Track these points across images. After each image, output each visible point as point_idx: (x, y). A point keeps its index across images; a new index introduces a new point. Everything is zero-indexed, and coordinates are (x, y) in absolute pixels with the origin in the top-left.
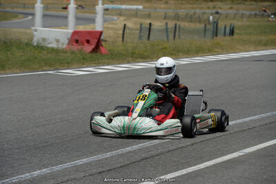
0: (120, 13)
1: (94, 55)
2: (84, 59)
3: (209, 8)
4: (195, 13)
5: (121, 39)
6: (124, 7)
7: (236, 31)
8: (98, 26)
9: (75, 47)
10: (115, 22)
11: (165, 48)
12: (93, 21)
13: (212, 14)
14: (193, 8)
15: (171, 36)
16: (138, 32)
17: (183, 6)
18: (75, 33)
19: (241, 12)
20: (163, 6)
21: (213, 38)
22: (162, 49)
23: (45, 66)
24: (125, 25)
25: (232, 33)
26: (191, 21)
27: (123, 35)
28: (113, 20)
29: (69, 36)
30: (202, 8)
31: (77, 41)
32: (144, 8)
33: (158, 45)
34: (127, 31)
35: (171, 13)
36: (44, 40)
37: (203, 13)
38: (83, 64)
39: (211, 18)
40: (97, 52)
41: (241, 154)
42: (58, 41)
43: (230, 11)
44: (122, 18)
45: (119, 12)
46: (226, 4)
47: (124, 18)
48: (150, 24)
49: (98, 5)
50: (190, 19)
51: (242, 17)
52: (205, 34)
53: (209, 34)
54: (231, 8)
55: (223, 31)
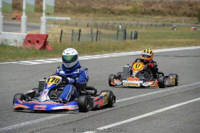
0: (55, 23)
2: (36, 53)
3: (118, 20)
4: (108, 23)
7: (138, 36)
9: (29, 46)
10: (52, 29)
11: (92, 47)
13: (120, 24)
14: (107, 20)
16: (71, 36)
17: (100, 18)
18: (28, 36)
19: (141, 23)
20: (85, 18)
21: (124, 40)
22: (89, 47)
23: (9, 58)
24: (62, 30)
25: (136, 37)
26: (106, 29)
27: (61, 37)
28: (51, 27)
29: (24, 38)
30: (113, 20)
31: (29, 42)
32: (72, 19)
33: (86, 45)
34: (63, 35)
36: (6, 40)
37: (114, 23)
38: (36, 57)
40: (45, 49)
41: (154, 113)
42: (16, 41)
43: (133, 22)
44: (56, 26)
46: (130, 17)
47: (58, 26)
48: (80, 30)
49: (42, 16)
51: (141, 26)
52: (117, 38)
54: (134, 20)
55: (130, 36)
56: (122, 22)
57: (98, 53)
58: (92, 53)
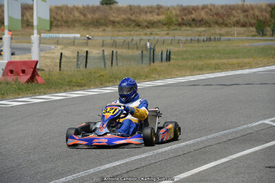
0: (58, 42)
1: (30, 85)
2: (19, 89)
3: (146, 34)
4: (132, 40)
5: (58, 68)
6: (61, 35)
7: (172, 57)
8: (34, 56)
9: (11, 78)
10: (52, 51)
11: (102, 76)
12: (29, 50)
13: (149, 41)
14: (130, 35)
15: (109, 63)
16: (76, 60)
17: (120, 33)
18: (9, 63)
19: (177, 38)
20: (100, 34)
21: (150, 64)
22: (99, 77)
24: (61, 54)
25: (168, 59)
26: (129, 48)
27: (60, 63)
28: (51, 49)
29: (4, 67)
30: (140, 35)
31: (12, 72)
32: (81, 36)
33: (95, 73)
34: (63, 60)
35: (108, 40)
37: (141, 40)
39: (148, 45)
40: (33, 81)
43: (167, 37)
44: (59, 47)
45: (56, 41)
46: (163, 30)
47: (62, 46)
48: (87, 52)
49: (33, 34)
50: (128, 45)
51: (178, 43)
52: (142, 61)
53: (146, 60)
54: (168, 34)
55: (160, 57)
56: (151, 37)
57: (111, 84)
58: (102, 84)
